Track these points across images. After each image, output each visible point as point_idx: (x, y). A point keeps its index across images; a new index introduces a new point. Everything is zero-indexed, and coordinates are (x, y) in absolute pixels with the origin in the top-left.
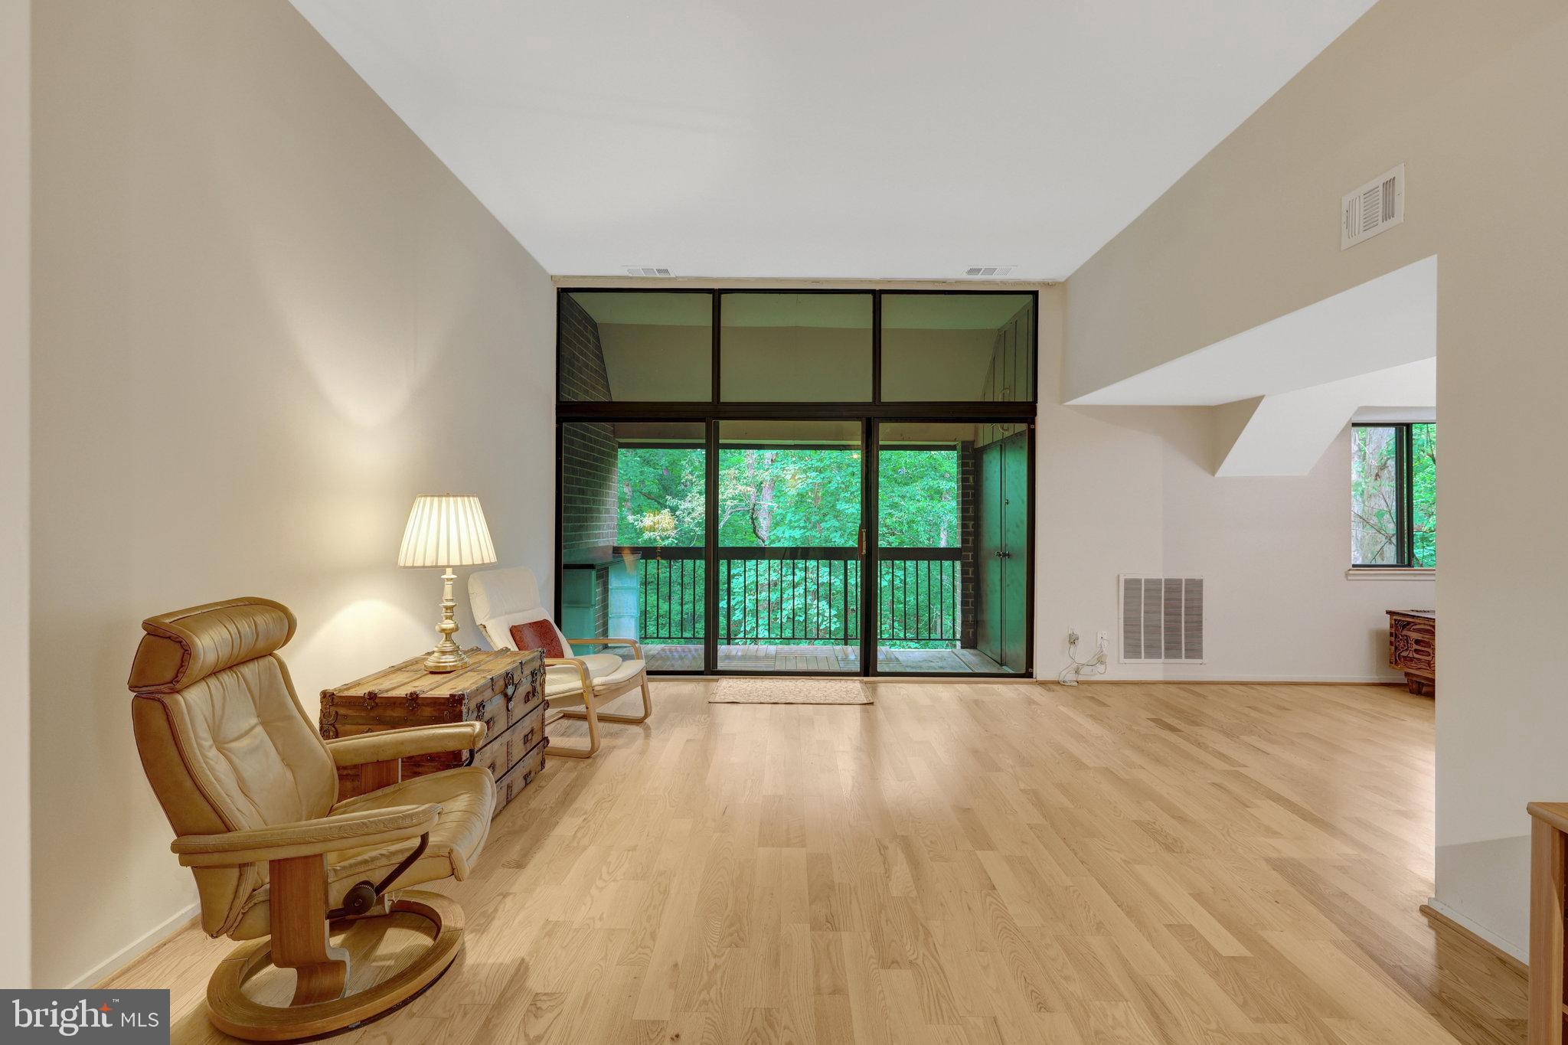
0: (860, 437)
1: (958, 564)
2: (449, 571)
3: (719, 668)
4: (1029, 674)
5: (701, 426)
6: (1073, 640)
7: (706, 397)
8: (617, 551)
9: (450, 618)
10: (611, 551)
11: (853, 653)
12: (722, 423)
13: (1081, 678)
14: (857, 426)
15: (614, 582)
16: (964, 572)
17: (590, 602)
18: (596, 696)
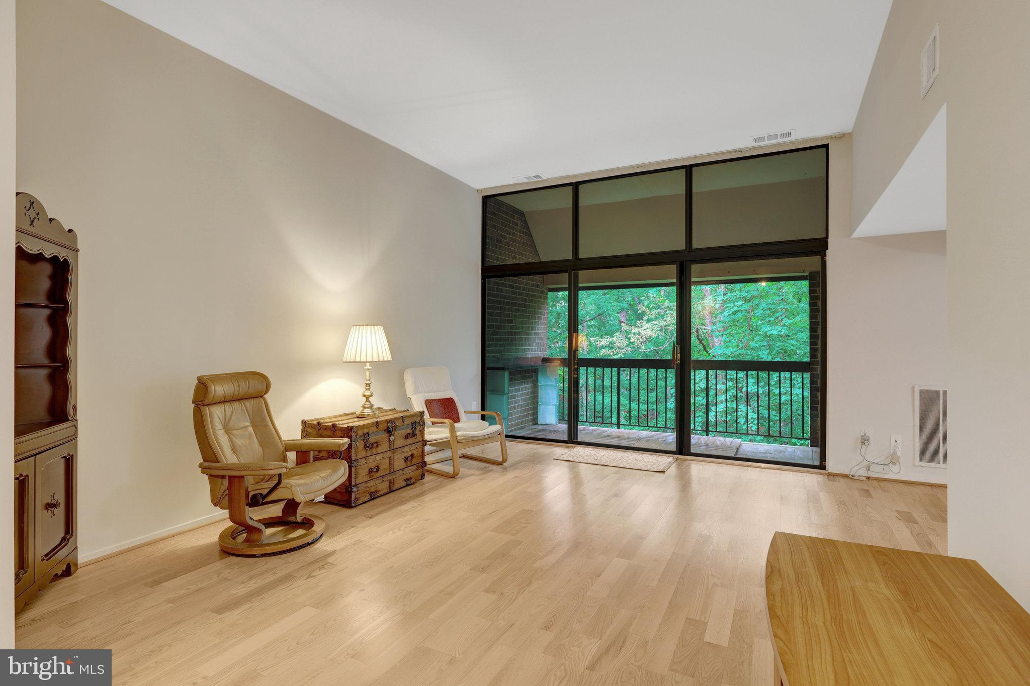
0: (675, 276)
1: (807, 375)
2: (368, 364)
3: (579, 440)
4: (822, 467)
5: (565, 276)
6: (865, 440)
7: (569, 256)
8: (546, 360)
9: (369, 389)
10: (540, 361)
11: (670, 437)
12: (580, 272)
13: (871, 475)
14: (673, 269)
15: (542, 381)
16: (812, 382)
17: (504, 392)
18: (458, 442)
